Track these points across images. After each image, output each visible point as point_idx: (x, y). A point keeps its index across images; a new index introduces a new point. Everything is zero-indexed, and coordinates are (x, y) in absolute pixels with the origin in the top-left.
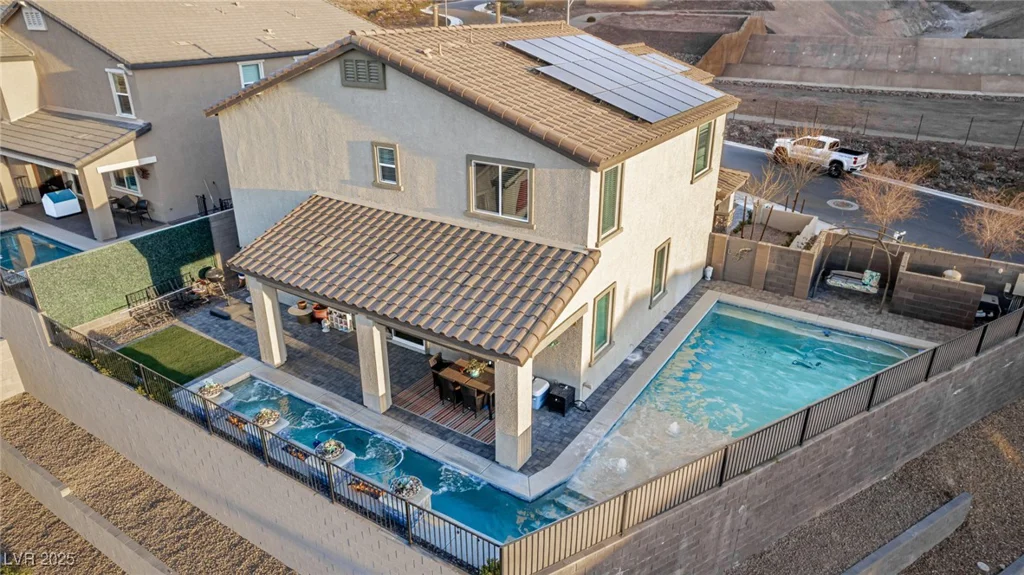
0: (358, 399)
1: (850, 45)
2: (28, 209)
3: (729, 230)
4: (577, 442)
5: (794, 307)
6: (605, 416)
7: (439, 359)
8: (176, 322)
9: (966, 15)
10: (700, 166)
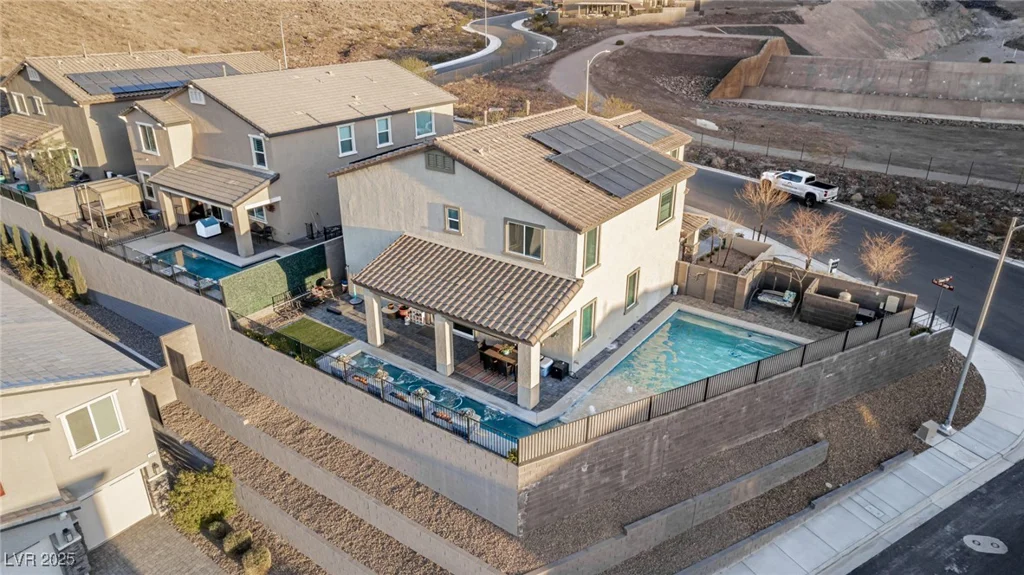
0: (434, 367)
1: (865, 68)
2: (182, 230)
3: (695, 259)
4: (568, 395)
5: (732, 316)
6: (587, 382)
7: (484, 343)
8: (304, 315)
9: (1006, 22)
10: (664, 217)
